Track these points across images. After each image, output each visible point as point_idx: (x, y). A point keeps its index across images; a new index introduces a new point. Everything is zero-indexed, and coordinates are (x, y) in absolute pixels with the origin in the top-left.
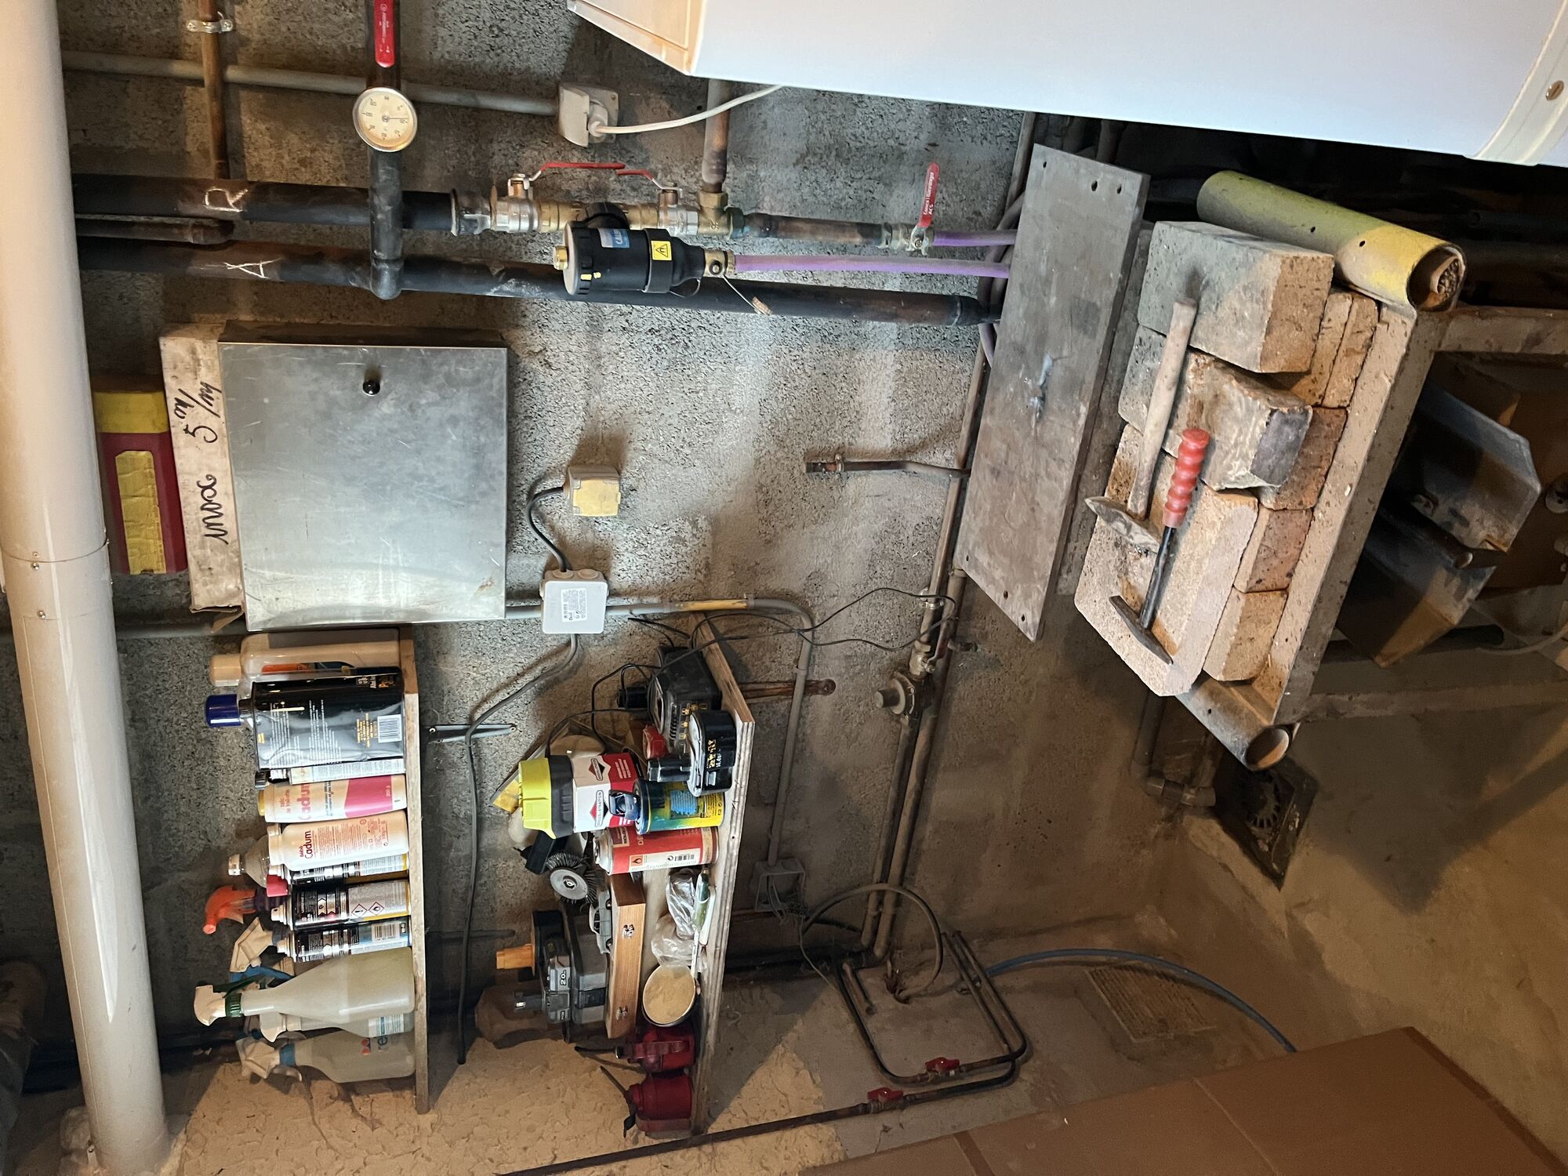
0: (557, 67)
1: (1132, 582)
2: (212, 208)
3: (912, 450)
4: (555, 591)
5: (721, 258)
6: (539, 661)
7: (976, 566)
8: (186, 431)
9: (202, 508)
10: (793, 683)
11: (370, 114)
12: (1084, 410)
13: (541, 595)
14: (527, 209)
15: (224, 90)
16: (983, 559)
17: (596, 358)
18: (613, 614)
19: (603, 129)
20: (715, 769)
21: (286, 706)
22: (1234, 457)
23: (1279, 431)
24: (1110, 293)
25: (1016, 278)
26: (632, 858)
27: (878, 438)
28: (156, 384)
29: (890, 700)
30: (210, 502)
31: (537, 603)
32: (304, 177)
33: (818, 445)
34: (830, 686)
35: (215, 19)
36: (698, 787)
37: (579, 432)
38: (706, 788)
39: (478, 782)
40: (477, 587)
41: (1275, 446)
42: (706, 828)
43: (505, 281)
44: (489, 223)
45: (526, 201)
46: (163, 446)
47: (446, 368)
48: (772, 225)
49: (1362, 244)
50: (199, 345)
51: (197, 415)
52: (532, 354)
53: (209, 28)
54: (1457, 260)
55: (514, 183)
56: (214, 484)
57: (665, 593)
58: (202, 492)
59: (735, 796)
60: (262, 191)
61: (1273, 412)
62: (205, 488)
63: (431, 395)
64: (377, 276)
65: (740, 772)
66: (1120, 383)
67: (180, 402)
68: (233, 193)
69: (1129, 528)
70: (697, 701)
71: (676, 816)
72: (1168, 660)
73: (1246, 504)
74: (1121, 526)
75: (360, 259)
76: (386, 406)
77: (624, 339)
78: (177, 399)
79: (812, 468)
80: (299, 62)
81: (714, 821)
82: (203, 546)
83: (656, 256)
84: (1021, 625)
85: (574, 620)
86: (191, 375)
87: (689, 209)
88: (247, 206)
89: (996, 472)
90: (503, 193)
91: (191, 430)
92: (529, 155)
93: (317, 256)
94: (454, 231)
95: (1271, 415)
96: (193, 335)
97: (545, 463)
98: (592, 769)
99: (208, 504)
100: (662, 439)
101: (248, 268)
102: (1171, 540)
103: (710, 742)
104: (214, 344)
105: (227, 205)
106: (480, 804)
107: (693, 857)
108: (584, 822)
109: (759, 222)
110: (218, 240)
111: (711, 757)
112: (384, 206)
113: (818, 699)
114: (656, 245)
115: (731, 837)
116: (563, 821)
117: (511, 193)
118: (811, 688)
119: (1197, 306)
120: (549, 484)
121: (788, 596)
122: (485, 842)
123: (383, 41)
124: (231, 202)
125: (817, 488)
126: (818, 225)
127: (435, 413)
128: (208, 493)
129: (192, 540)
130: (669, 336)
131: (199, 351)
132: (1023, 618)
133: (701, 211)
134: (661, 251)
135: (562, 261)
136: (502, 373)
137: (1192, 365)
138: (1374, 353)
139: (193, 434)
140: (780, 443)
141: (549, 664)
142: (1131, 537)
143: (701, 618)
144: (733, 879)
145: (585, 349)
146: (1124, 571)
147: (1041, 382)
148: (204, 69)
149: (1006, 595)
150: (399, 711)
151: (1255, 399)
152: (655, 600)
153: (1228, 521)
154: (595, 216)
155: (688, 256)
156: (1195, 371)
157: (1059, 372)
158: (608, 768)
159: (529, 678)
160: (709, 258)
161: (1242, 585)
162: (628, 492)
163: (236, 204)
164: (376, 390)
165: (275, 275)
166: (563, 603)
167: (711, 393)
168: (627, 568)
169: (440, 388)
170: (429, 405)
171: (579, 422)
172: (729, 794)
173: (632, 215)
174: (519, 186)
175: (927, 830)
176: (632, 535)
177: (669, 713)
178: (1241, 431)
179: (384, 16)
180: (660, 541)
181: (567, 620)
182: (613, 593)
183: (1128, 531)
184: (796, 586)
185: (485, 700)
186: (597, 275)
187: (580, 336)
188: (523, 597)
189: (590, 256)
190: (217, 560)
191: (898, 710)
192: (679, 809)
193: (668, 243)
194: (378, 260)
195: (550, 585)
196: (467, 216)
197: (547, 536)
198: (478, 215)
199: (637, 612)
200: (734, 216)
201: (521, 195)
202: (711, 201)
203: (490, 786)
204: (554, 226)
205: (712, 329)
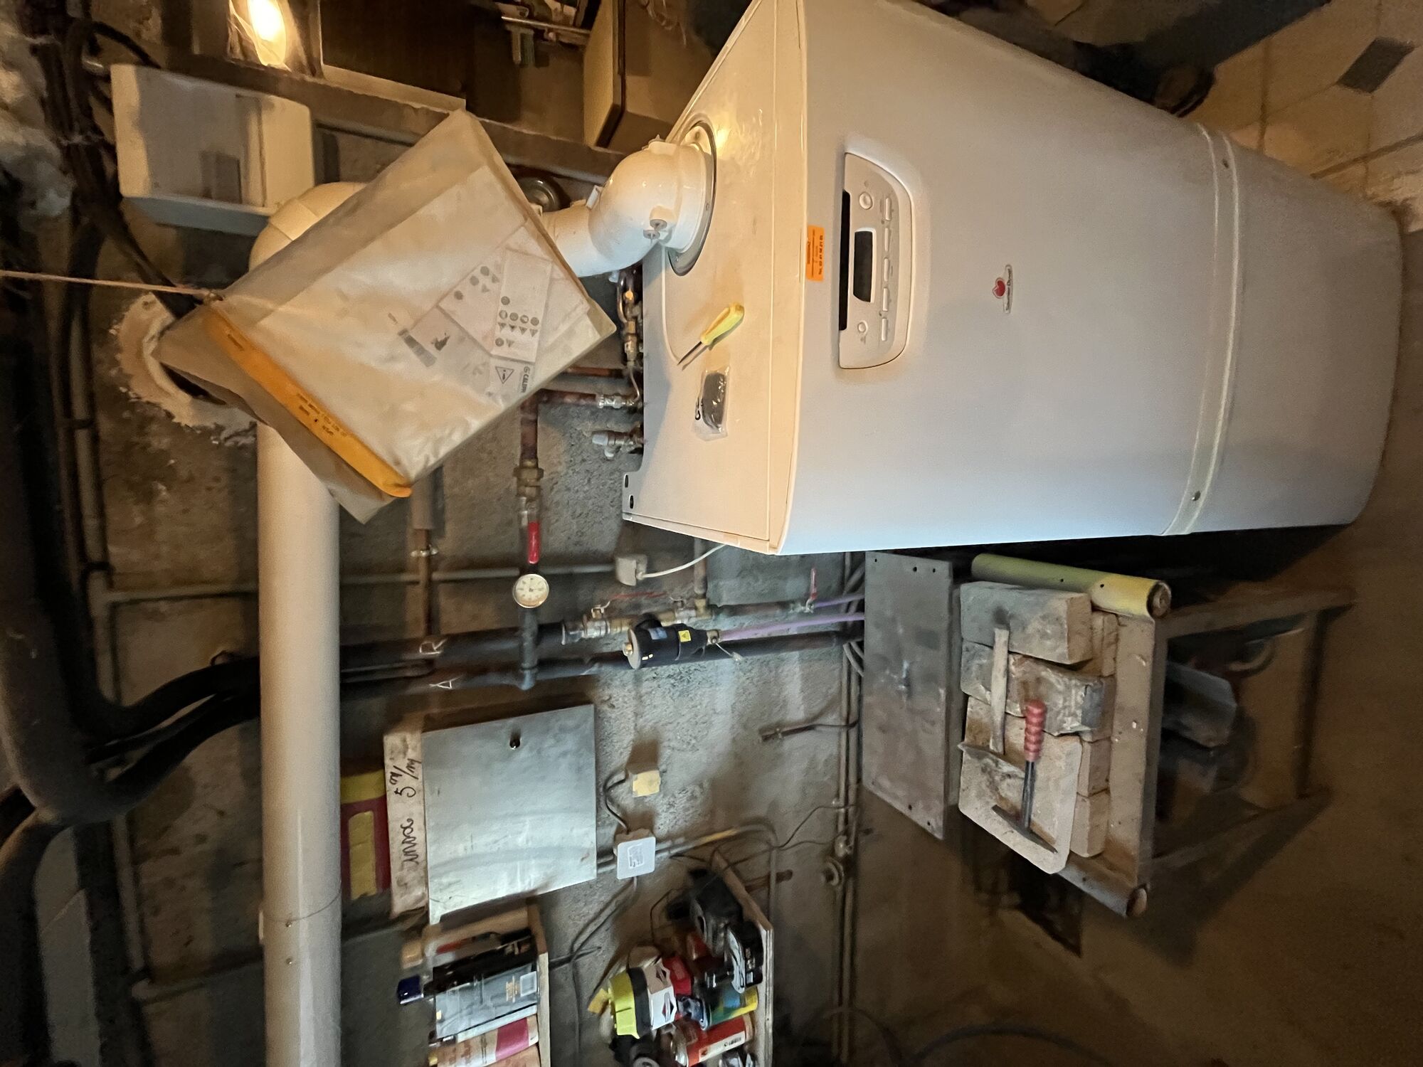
0: (613, 547)
1: (1003, 795)
2: (423, 654)
3: (816, 717)
4: (624, 850)
5: (715, 634)
6: (615, 896)
7: (880, 787)
8: (396, 792)
9: (403, 843)
10: (769, 876)
11: (522, 589)
12: (942, 692)
13: (615, 852)
14: (604, 623)
15: (430, 584)
16: (886, 783)
17: (639, 698)
18: (659, 856)
19: (642, 576)
20: (752, 970)
21: (458, 985)
22: (1064, 715)
23: (1091, 696)
24: (945, 625)
25: (868, 618)
26: (700, 1051)
27: (797, 713)
28: (381, 766)
29: (830, 877)
30: (409, 837)
31: (611, 858)
32: (473, 627)
33: (764, 724)
34: (790, 874)
35: (428, 549)
36: (742, 987)
37: (632, 743)
38: (748, 985)
39: (579, 996)
40: (579, 860)
41: (1091, 706)
42: (745, 1014)
43: (592, 666)
44: (583, 635)
45: (603, 619)
46: (381, 807)
47: (559, 723)
48: (734, 610)
49: (1102, 586)
50: (409, 737)
51: (405, 780)
52: (603, 702)
53: (424, 554)
54: (1165, 589)
55: (595, 610)
56: (412, 823)
57: (688, 834)
58: (404, 831)
59: (765, 989)
60: (453, 639)
61: (1086, 687)
62: (405, 828)
63: (551, 741)
64: (522, 678)
65: (767, 969)
66: (959, 673)
67: (393, 774)
68: (436, 644)
69: (997, 763)
70: (729, 915)
71: (729, 1011)
72: (1053, 850)
73: (1073, 743)
74: (990, 761)
75: (512, 667)
76: (523, 753)
77: (655, 684)
78: (392, 773)
79: (766, 739)
80: (472, 564)
81: (752, 1007)
82: (402, 868)
83: (683, 640)
84: (929, 829)
85: (637, 866)
86: (402, 756)
87: (690, 609)
88: (445, 649)
89: (883, 729)
90: (590, 617)
91: (399, 792)
92: (599, 594)
93: (483, 670)
94: (563, 643)
95: (1086, 688)
96: (404, 730)
97: (612, 767)
98: (658, 976)
99: (408, 840)
100: (679, 738)
101: (443, 685)
102: (1030, 770)
103: (747, 950)
104: (418, 735)
105: (433, 650)
106: (580, 1011)
107: (741, 1038)
108: (658, 1021)
109: (726, 611)
110: (425, 671)
111: (749, 961)
112: (528, 637)
113: (784, 883)
114: (681, 633)
115: (766, 1019)
116: (643, 1022)
117: (594, 616)
118: (780, 877)
119: (1008, 628)
120: (616, 779)
121: (759, 821)
122: (584, 1039)
123: (533, 550)
124: (435, 648)
125: (768, 749)
126: (758, 606)
127: (554, 752)
128: (408, 831)
129: (395, 866)
130: (679, 677)
131: (408, 740)
132: (929, 824)
133: (696, 608)
134: (685, 636)
135: (630, 651)
136: (591, 719)
137: (1012, 661)
138: (1122, 643)
139: (400, 794)
140: (745, 727)
141: (621, 898)
142: (1000, 768)
143: (711, 849)
144: (771, 1052)
145: (633, 693)
146: (994, 787)
147: (904, 676)
148: (421, 576)
149: (910, 807)
150: (534, 969)
151: (1070, 679)
152: (681, 840)
153: (1069, 754)
154: (644, 622)
155: (698, 635)
156: (1014, 664)
157: (915, 670)
158: (668, 973)
159: (608, 912)
160: (709, 635)
161: (1085, 792)
162: (663, 773)
163: (438, 650)
164: (518, 744)
165: (458, 686)
166: (629, 856)
167: (704, 705)
168: (664, 823)
169: (555, 736)
170: (550, 747)
171: (632, 737)
172: (762, 987)
173: (661, 617)
174: (598, 612)
175: (859, 960)
176: (666, 801)
177: (710, 928)
178: (1065, 700)
179: (534, 537)
180: (682, 801)
181: (632, 867)
182: (658, 841)
183: (997, 765)
184: (761, 811)
185: (581, 933)
186: (651, 656)
187: (630, 687)
188: (606, 855)
189: (647, 646)
190: (411, 876)
191: (836, 881)
192: (729, 1004)
193: (688, 631)
194: (523, 669)
195: (621, 846)
196: (571, 633)
197: (615, 811)
198: (577, 632)
199: (674, 851)
200: (713, 609)
201: (600, 617)
202: (701, 604)
203: (586, 995)
204: (619, 630)
205: (701, 670)
